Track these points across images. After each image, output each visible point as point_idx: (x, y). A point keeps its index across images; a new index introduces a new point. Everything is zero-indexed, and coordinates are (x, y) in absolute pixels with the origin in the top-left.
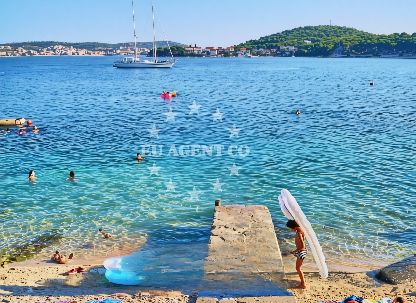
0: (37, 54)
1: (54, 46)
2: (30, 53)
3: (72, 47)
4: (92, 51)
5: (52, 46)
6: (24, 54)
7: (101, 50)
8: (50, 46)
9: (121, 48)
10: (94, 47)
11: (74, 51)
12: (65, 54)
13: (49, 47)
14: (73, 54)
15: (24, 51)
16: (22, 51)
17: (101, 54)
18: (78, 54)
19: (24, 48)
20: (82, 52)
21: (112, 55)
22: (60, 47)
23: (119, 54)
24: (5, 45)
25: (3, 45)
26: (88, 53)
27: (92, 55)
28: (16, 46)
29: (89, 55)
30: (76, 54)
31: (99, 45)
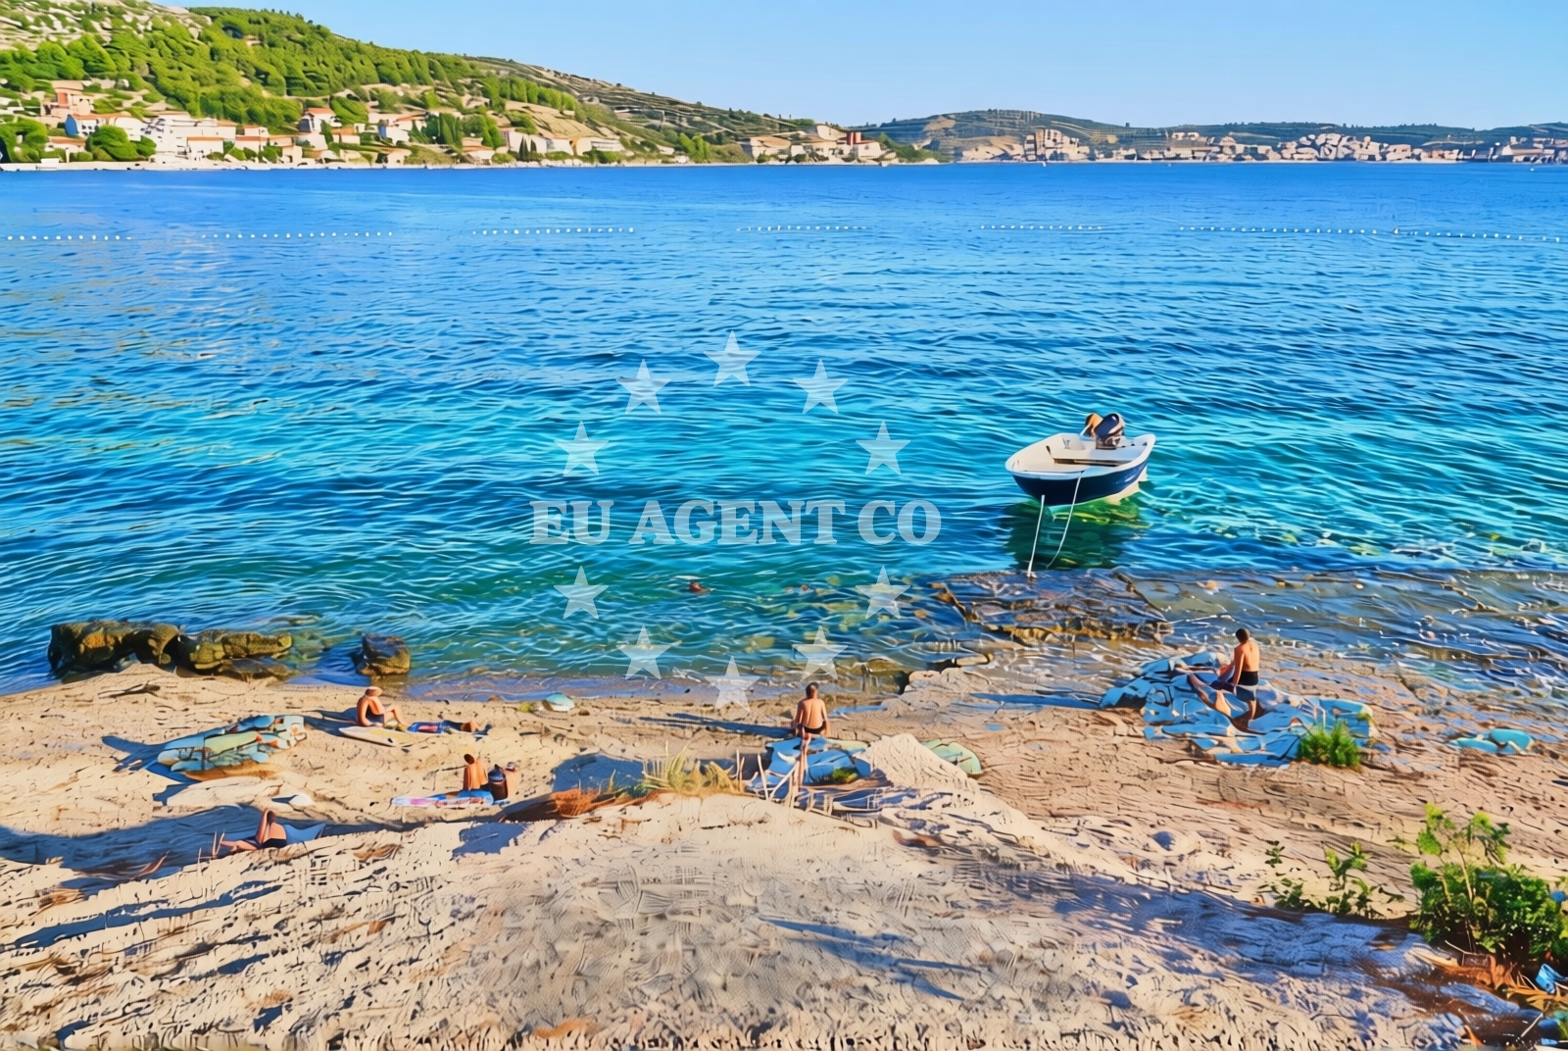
0: (1274, 158)
1: (1317, 135)
2: (1254, 153)
3: (1368, 139)
4: (1426, 149)
5: (1312, 137)
6: (1239, 158)
7: (1451, 148)
8: (1306, 136)
9: (1513, 140)
10: (1429, 138)
11: (1374, 148)
12: (1348, 158)
13: (1303, 140)
14: (1372, 158)
15: (1240, 148)
16: (1232, 148)
17: (1452, 156)
18: (1384, 159)
19: (1239, 141)
20: (1398, 154)
21: (1486, 161)
22: (1334, 138)
23: (1509, 158)
24: (1186, 129)
25: (1178, 130)
26: (1413, 156)
27: (1425, 159)
28: (1215, 132)
29: (1414, 161)
30: (1378, 157)
31: (1443, 132)
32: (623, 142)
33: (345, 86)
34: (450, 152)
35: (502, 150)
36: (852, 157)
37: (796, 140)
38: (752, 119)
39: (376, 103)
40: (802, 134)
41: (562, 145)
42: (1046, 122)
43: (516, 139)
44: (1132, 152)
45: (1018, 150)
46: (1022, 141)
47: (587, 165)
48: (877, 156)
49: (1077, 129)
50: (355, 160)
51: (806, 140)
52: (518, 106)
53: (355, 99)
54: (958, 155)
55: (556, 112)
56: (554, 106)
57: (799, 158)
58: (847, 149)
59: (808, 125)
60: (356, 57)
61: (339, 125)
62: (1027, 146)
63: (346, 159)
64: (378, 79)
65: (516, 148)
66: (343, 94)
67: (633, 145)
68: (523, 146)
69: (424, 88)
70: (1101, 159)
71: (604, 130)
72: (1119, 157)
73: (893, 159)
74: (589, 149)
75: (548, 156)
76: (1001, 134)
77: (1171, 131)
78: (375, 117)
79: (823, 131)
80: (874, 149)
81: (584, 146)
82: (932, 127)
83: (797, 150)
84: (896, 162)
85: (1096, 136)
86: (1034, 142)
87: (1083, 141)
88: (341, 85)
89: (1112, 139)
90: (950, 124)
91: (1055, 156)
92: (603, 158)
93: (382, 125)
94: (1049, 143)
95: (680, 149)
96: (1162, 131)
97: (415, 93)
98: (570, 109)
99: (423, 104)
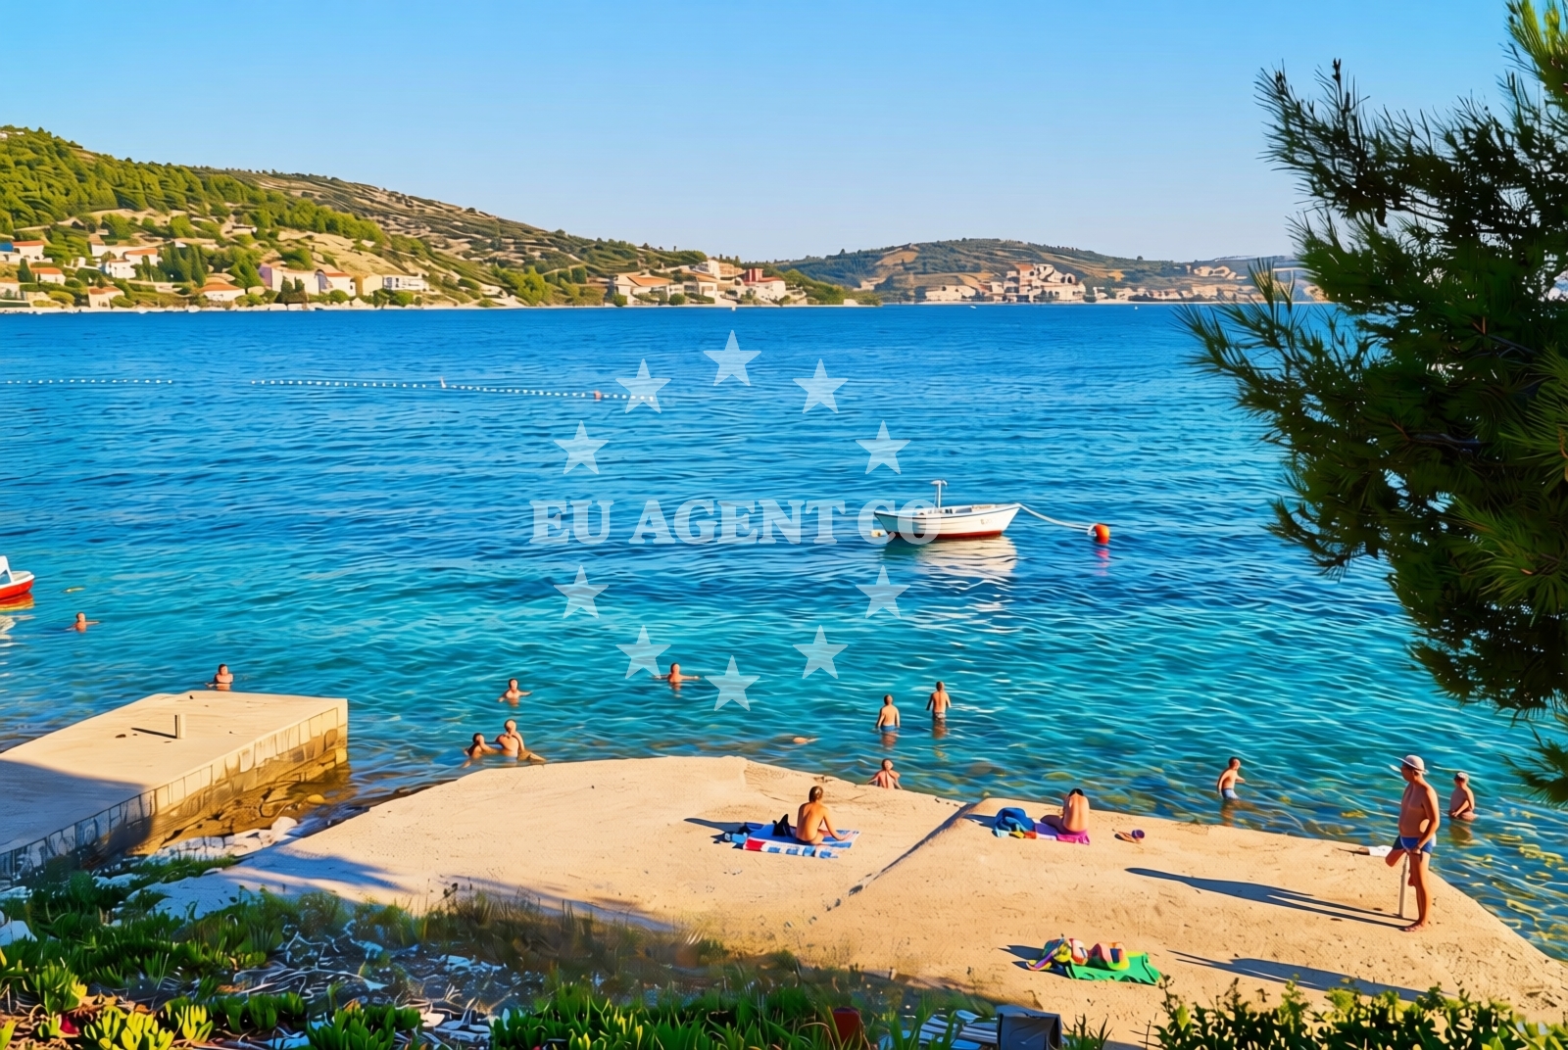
24: (1214, 263)
25: (1205, 264)
32: (431, 280)
33: (70, 215)
34: (184, 291)
35: (257, 291)
36: (749, 295)
37: (678, 278)
38: (621, 250)
39: (105, 232)
40: (685, 269)
41: (342, 284)
42: (1032, 254)
43: (279, 276)
44: (1141, 291)
45: (996, 288)
46: (1002, 278)
47: (371, 307)
48: (780, 296)
49: (1072, 262)
50: (41, 304)
51: (690, 278)
52: (297, 235)
53: (83, 228)
54: (921, 294)
55: (349, 243)
56: (347, 235)
57: (676, 300)
58: (741, 290)
59: (694, 259)
60: (93, 178)
61: (49, 260)
62: (1007, 284)
63: (31, 302)
64: (116, 204)
65: (277, 288)
66: (69, 222)
67: (446, 285)
68: (285, 284)
69: (175, 213)
70: (1101, 299)
71: (409, 265)
72: (1123, 297)
73: (801, 301)
74: (378, 286)
75: (321, 299)
76: (977, 269)
77: (1196, 265)
78: (99, 250)
79: (714, 267)
80: (779, 289)
81: (372, 284)
82: (888, 261)
83: (679, 289)
84: (804, 303)
85: (1097, 271)
86: (1016, 280)
87: (1080, 277)
88: (66, 215)
89: (1118, 275)
90: (909, 257)
91: (1042, 297)
92: (394, 297)
93: (108, 257)
94: (1037, 283)
95: (511, 289)
96: (1183, 266)
97: (160, 220)
98: (371, 239)
99: (169, 233)
